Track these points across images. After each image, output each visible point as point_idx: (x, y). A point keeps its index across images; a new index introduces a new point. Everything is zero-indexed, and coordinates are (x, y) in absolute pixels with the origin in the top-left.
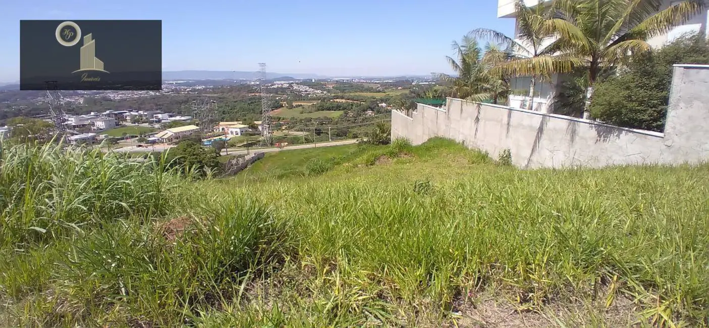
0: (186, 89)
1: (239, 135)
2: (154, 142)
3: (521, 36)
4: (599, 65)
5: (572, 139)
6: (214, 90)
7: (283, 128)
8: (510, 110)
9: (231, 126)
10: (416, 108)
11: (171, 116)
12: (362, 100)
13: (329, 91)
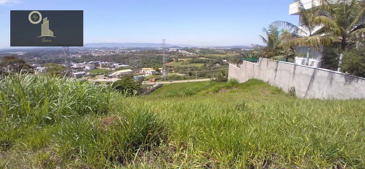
0: (127, 52)
1: (151, 74)
2: (111, 77)
3: (302, 25)
4: (347, 41)
5: (331, 83)
6: (140, 53)
7: (173, 72)
8: (295, 65)
9: (148, 70)
10: (242, 63)
11: (120, 65)
12: (213, 58)
13: (197, 53)
